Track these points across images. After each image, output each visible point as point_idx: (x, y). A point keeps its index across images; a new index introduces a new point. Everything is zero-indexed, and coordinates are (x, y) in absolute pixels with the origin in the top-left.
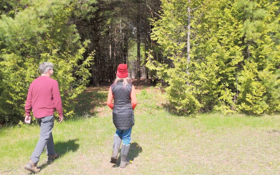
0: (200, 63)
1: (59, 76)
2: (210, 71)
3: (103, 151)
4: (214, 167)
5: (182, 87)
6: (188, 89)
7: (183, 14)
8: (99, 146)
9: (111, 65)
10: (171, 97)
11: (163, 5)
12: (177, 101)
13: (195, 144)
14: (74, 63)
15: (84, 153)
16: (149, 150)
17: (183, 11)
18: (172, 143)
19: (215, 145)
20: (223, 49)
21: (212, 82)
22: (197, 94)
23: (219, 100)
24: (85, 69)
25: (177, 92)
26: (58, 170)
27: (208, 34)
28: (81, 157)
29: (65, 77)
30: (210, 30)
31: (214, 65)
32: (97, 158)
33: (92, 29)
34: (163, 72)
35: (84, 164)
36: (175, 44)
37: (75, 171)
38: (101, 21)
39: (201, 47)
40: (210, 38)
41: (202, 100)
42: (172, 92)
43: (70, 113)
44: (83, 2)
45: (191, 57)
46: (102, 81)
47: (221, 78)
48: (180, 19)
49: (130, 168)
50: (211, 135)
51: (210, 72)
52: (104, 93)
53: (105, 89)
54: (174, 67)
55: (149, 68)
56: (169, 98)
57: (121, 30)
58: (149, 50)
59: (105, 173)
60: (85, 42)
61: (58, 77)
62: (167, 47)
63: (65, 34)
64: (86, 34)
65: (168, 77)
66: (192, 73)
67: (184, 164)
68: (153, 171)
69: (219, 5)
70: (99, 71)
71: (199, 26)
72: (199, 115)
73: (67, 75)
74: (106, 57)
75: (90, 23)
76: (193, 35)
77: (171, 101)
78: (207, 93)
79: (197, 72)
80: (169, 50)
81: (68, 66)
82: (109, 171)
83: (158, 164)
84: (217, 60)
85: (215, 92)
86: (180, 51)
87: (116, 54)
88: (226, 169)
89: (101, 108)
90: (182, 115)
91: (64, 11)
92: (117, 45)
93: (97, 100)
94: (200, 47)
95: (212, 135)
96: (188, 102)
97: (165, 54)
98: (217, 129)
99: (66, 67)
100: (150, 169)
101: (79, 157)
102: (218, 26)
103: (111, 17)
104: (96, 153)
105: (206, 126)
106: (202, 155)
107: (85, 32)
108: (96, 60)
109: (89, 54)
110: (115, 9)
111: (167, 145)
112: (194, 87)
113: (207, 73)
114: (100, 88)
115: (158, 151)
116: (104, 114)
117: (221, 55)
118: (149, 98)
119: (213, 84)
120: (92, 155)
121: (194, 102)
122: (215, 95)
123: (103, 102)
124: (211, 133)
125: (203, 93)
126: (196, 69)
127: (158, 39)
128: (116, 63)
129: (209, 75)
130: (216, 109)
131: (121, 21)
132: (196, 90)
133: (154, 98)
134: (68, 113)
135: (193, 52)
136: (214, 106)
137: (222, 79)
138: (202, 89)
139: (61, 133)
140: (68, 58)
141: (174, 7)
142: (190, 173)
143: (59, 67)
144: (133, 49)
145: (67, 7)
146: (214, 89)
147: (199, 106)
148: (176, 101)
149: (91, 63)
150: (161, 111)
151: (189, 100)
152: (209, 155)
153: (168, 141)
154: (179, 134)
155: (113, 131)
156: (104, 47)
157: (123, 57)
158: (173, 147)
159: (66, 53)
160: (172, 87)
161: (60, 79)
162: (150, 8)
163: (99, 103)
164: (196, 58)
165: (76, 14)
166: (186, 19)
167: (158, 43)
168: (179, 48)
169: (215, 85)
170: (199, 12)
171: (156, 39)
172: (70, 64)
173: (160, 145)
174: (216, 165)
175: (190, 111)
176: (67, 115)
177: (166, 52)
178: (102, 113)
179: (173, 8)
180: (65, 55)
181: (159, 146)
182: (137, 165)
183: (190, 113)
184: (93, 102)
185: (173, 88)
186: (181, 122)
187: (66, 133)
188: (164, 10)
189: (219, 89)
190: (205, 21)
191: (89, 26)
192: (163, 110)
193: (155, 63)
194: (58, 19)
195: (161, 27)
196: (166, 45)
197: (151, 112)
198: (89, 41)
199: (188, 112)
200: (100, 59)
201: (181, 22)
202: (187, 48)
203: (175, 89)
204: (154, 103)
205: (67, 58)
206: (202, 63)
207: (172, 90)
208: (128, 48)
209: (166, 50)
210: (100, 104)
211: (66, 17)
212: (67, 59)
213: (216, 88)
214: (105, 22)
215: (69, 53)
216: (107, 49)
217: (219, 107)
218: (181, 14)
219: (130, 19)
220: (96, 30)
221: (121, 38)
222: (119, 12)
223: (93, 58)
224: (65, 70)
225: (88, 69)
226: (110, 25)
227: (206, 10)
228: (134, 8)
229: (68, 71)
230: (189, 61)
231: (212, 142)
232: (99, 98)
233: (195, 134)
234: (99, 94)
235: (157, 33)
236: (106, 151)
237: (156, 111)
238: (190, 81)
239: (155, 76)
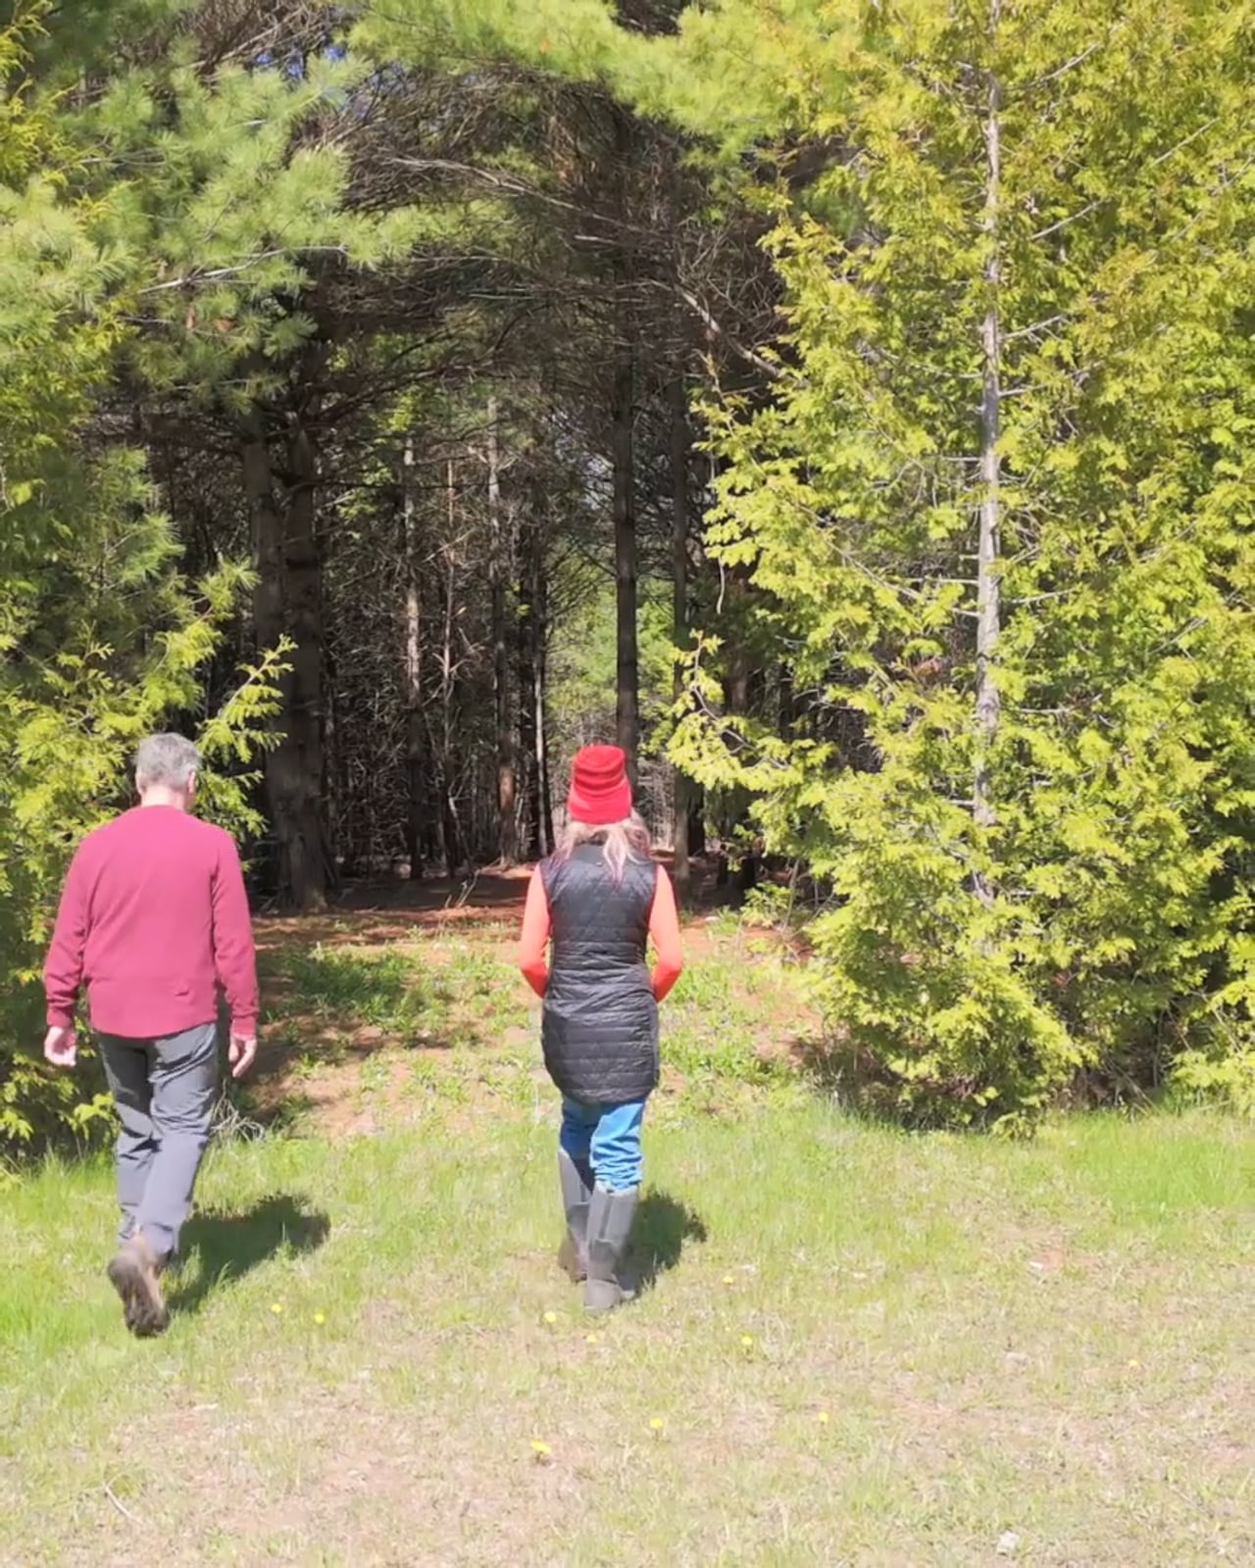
0: (1071, 732)
1: (24, 832)
2: (1145, 791)
3: (340, 1378)
4: (1138, 1485)
5: (940, 911)
6: (978, 928)
7: (950, 365)
8: (315, 1338)
9: (415, 748)
10: (851, 987)
11: (793, 300)
12: (899, 1019)
13: (1016, 1329)
14: (132, 736)
15: (206, 1387)
16: (678, 1370)
17: (951, 344)
18: (847, 1318)
19: (1160, 1337)
20: (1237, 631)
21: (1162, 878)
22: (1051, 967)
23: (1212, 1013)
24: (217, 778)
25: (900, 948)
26: (18, 1502)
27: (1131, 520)
28: (180, 1420)
29: (68, 837)
30: (1144, 487)
31: (1171, 747)
32: (299, 1421)
33: (274, 472)
34: (794, 801)
35: (205, 1463)
36: (887, 596)
37: (137, 1508)
38: (335, 415)
39: (1075, 618)
40: (1140, 550)
41: (1084, 1008)
42: (859, 947)
43: (103, 1107)
44: (201, 283)
45: (1004, 686)
46: (348, 872)
47: (1227, 844)
48: (923, 403)
49: (536, 1489)
50: (1137, 1264)
51: (1140, 805)
52: (360, 962)
53: (371, 932)
54: (875, 767)
55: (690, 769)
56: (839, 994)
57: (493, 479)
58: (695, 640)
59: (352, 1524)
60: (212, 580)
61: (12, 836)
62: (822, 619)
63: (66, 522)
64: (228, 514)
65: (836, 840)
66: (1014, 810)
67: (921, 1462)
68: (692, 1509)
69: (1216, 299)
70: (324, 795)
71: (1063, 459)
72: (1066, 1122)
73: (82, 823)
74: (381, 686)
75: (256, 430)
76: (1025, 523)
77: (852, 1018)
78: (1125, 958)
79: (1046, 803)
80: (836, 637)
81: (87, 756)
82: (379, 1510)
83: (734, 1466)
84: (1198, 715)
85: (1185, 949)
86: (927, 646)
87: (452, 665)
88: (1220, 1495)
89: (339, 1071)
90: (938, 1122)
91: (58, 350)
92: (462, 594)
93: (308, 1012)
94: (1068, 618)
95: (1146, 1265)
96: (982, 1020)
97: (806, 672)
98: (1185, 1221)
99: (76, 766)
100: (672, 1499)
101: (166, 1416)
102: (1212, 453)
103: (417, 381)
104: (291, 1386)
105: (1109, 1204)
106: (1057, 1401)
107: (219, 498)
108: (299, 707)
109: (243, 667)
110: (448, 317)
111: (810, 1332)
112: (1023, 911)
113: (1121, 811)
114: (331, 924)
115: (742, 1376)
116: (356, 1114)
117: (1225, 673)
118: (696, 995)
119: (1164, 894)
120: (259, 1400)
121: (1025, 1027)
122: (1186, 977)
123: (348, 1029)
124: (1139, 1254)
125: (1093, 958)
126: (1040, 777)
127: (758, 554)
128: (456, 731)
129: (1137, 825)
130: (1189, 1075)
131: (492, 406)
132: (1041, 936)
133: (738, 1000)
134: (91, 1103)
135: (1019, 653)
136: (1178, 1059)
137: (1239, 851)
138: (1085, 931)
139: (36, 1247)
140: (90, 697)
141: (878, 316)
142: (958, 1528)
143: (23, 762)
144: (590, 627)
145: (82, 323)
146: (1180, 932)
147: (1064, 1054)
148: (888, 1018)
149: (258, 736)
150: (781, 1094)
151: (984, 1012)
152: (1108, 1404)
153: (818, 1303)
154: (905, 1255)
155: (421, 1238)
156: (366, 613)
157: (510, 683)
158: (851, 1345)
159: (75, 660)
160: (861, 914)
161: (28, 852)
162: (706, 316)
163: (318, 1031)
164: (1041, 699)
165: (146, 370)
166: (969, 407)
167: (763, 585)
168: (910, 619)
169: (1181, 896)
170: (1067, 357)
171: (744, 552)
172: (100, 746)
173: (757, 1335)
174: (1151, 1471)
175: (992, 1092)
176: (83, 1118)
177: (817, 655)
178: (344, 1108)
179: (871, 326)
180: (68, 673)
181: (747, 1341)
182: (581, 1474)
183: (995, 1109)
184: (277, 1024)
185: (867, 921)
186: (923, 1174)
187: (70, 1249)
188: (804, 337)
189: (1212, 932)
190: (1109, 421)
191: (247, 450)
192: (798, 1089)
193: (737, 731)
194: (15, 407)
195: (785, 466)
196: (818, 598)
197: (713, 1103)
198: (243, 572)
199: (982, 1101)
200: (336, 700)
201: (931, 431)
202: (973, 623)
203: (881, 929)
204: (737, 1034)
205: (84, 702)
206: (1089, 738)
207: (867, 938)
208: (549, 613)
209: (815, 637)
210: (328, 1045)
211: (78, 394)
212: (83, 709)
213: (1194, 923)
214: (372, 417)
215: (94, 662)
216: (389, 622)
217: (1214, 1065)
218: (932, 368)
219: (561, 392)
220: (298, 480)
221: (495, 543)
222: (480, 340)
223: (271, 698)
224: (63, 786)
225: (239, 783)
226: (409, 443)
227: (1108, 338)
228: (596, 315)
229: (86, 797)
230: (992, 721)
231: (1140, 1316)
232: (320, 999)
233: (1018, 1256)
234: (324, 967)
235: (754, 510)
236: (365, 1375)
237: (747, 1094)
238: (997, 870)
239: (751, 834)
